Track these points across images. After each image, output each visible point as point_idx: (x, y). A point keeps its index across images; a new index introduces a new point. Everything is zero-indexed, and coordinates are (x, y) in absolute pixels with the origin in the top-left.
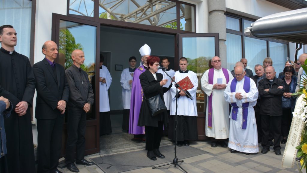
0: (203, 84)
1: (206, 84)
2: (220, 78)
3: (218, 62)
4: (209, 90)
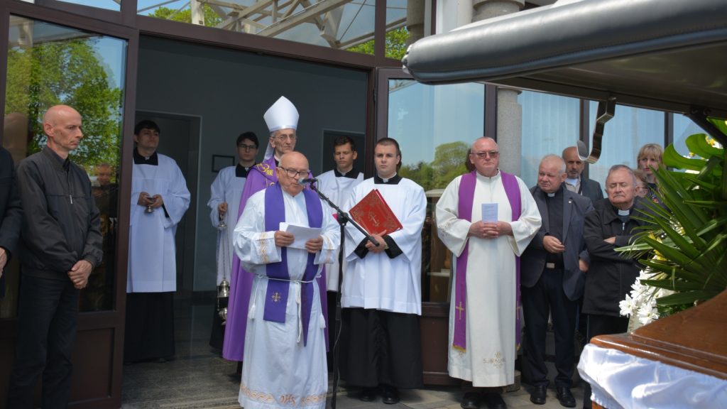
0: (441, 221)
1: (448, 221)
2: (494, 202)
3: (488, 157)
4: (457, 240)
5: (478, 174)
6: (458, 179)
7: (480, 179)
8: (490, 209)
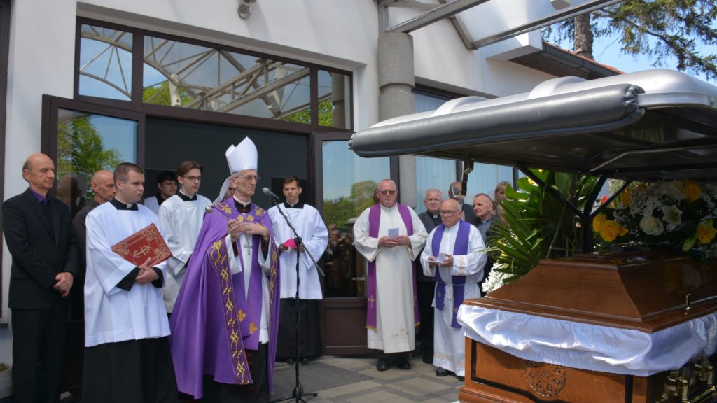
0: (359, 238)
1: (364, 238)
2: (395, 227)
3: (388, 194)
4: (369, 250)
5: (381, 206)
6: (368, 210)
7: (383, 209)
8: (393, 232)
